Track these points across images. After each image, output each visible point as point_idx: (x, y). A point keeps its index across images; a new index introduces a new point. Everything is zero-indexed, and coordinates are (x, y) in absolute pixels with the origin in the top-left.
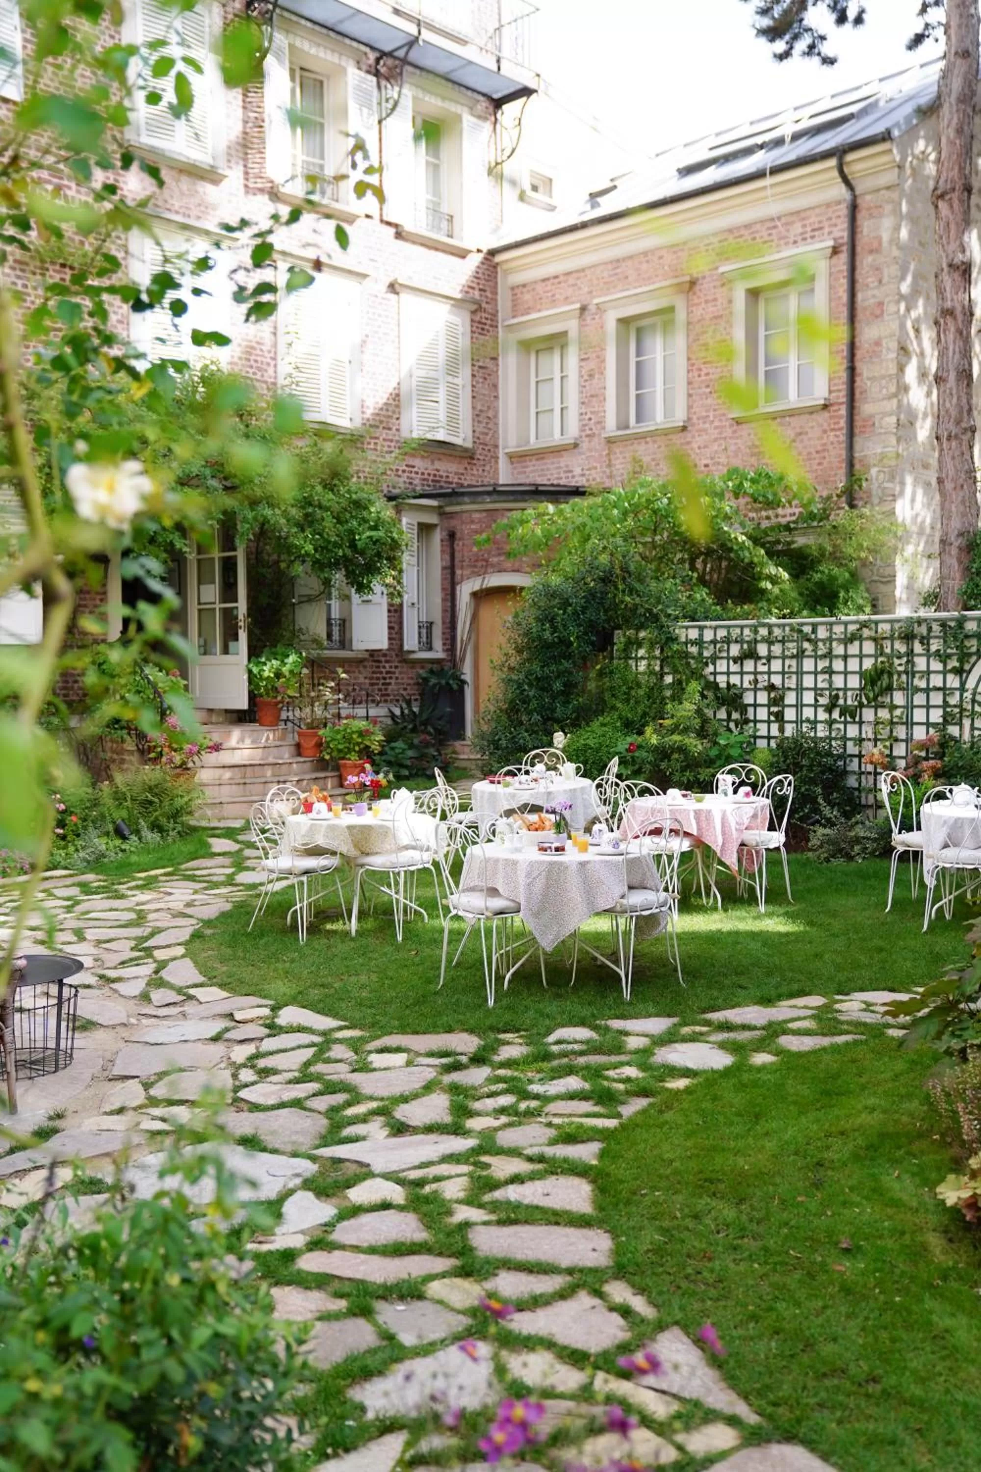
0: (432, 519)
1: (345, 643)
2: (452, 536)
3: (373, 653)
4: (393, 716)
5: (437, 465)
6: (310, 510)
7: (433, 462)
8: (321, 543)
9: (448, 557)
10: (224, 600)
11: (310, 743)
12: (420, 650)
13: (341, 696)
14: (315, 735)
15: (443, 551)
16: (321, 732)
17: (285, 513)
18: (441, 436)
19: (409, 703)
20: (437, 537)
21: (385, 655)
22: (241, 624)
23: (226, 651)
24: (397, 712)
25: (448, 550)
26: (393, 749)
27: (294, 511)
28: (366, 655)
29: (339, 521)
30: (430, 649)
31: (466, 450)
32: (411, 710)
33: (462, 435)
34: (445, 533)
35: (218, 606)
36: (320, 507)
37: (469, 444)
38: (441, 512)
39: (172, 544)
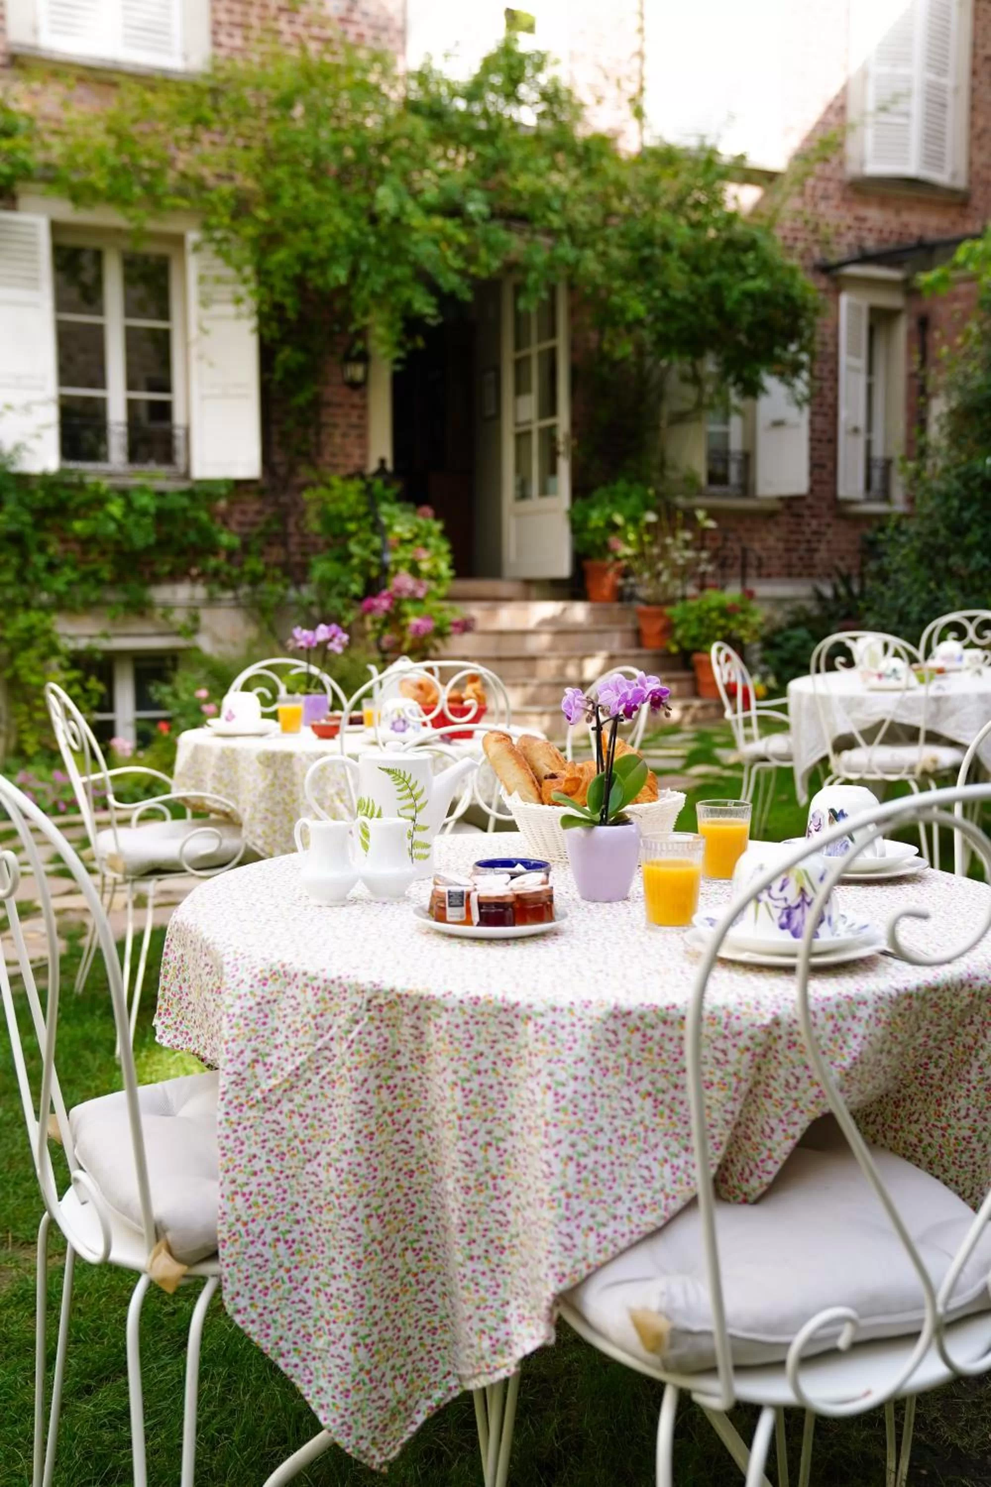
0: (892, 300)
1: (747, 488)
2: (924, 324)
3: (790, 502)
4: (820, 597)
5: (906, 217)
6: (646, 252)
7: (898, 212)
8: (664, 304)
9: (917, 358)
10: (542, 415)
11: (652, 628)
12: (869, 500)
13: (704, 555)
14: (660, 615)
15: (909, 352)
16: (668, 611)
17: (603, 256)
18: (911, 168)
19: (846, 580)
20: (902, 329)
21: (810, 507)
22: (562, 448)
23: (544, 492)
24: (828, 592)
25: (916, 347)
26: (788, 639)
27: (616, 254)
28: (779, 506)
29: (696, 269)
30: (886, 496)
31: (953, 192)
32: (850, 592)
33: (949, 168)
34: (914, 323)
35: (535, 427)
36: (666, 247)
37: (961, 183)
38: (909, 290)
39: (409, 304)
